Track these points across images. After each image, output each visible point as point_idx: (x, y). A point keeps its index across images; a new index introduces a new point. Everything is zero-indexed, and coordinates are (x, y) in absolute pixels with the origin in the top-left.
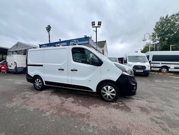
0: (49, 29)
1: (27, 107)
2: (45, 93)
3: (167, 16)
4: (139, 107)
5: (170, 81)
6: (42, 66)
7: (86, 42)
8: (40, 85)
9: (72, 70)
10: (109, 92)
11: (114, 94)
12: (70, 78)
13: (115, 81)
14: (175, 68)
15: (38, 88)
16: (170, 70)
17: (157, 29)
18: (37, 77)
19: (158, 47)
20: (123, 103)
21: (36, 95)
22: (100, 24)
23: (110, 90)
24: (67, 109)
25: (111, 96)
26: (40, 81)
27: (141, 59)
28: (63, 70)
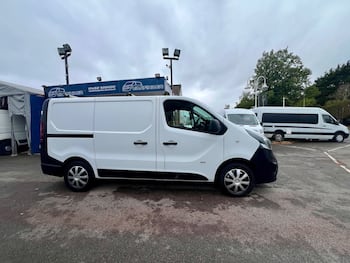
0: (65, 52)
1: (83, 231)
2: (100, 196)
3: (272, 52)
4: (287, 199)
5: (295, 154)
6: (91, 136)
7: (159, 87)
8: (84, 180)
9: (165, 144)
10: (238, 179)
11: (247, 183)
12: (160, 159)
13: (249, 159)
14: (293, 133)
15: (78, 186)
16: (286, 136)
17: (259, 71)
18: (75, 161)
19: (263, 100)
20: (260, 197)
21: (81, 203)
22: (177, 53)
23: (241, 176)
24: (175, 220)
25: (242, 187)
26: (83, 170)
27: (248, 119)
28: (146, 143)
